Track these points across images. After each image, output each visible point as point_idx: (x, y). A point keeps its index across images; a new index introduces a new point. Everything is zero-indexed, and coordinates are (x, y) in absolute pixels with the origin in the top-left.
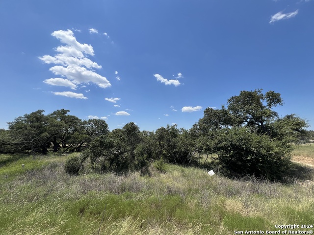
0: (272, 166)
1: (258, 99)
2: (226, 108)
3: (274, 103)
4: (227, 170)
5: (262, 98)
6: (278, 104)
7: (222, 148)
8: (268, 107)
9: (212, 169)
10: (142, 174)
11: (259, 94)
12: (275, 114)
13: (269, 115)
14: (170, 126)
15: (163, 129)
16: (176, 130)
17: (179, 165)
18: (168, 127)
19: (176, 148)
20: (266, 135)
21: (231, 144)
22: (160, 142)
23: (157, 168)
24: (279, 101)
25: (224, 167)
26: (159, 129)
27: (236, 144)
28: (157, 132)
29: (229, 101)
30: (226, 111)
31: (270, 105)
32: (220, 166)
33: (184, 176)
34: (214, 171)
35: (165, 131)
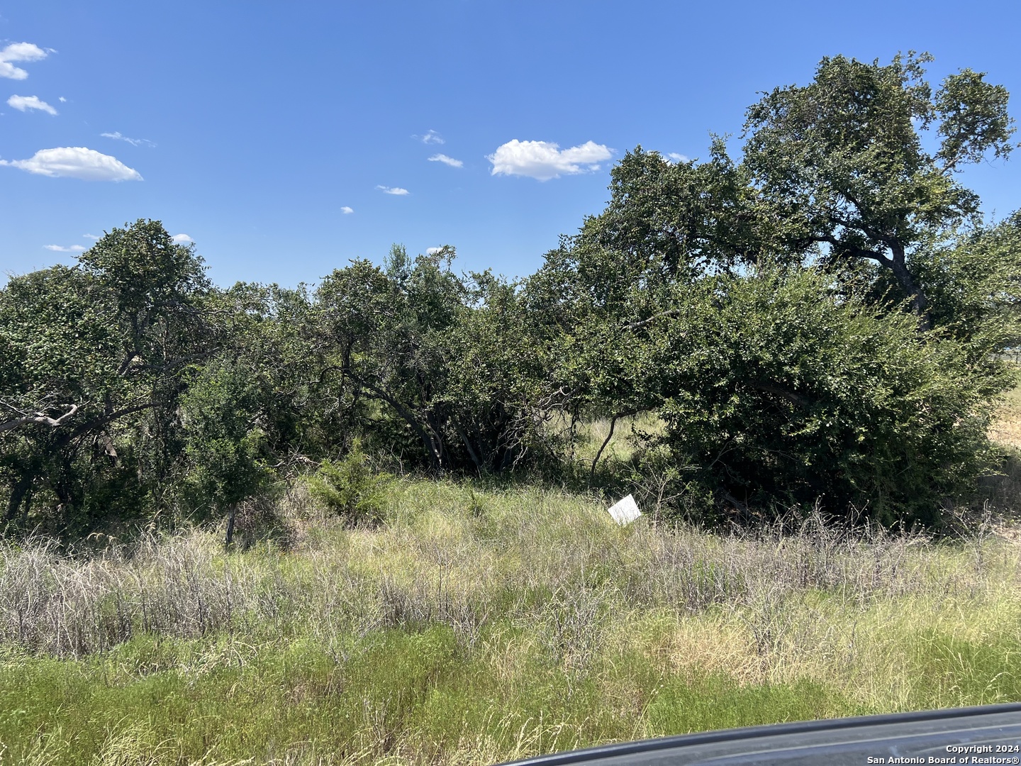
0: (905, 461)
1: (903, 114)
2: (737, 159)
3: (974, 142)
4: (703, 490)
5: (922, 109)
6: (990, 151)
7: (686, 380)
8: (939, 164)
9: (632, 489)
10: (237, 541)
11: (911, 84)
12: (968, 202)
13: (938, 209)
14: (412, 255)
15: (364, 274)
16: (445, 283)
17: (458, 478)
18: (399, 260)
19: (443, 390)
20: (908, 309)
21: (736, 361)
22: (346, 357)
23: (332, 502)
24: (995, 132)
25: (687, 476)
26: (338, 275)
27: (756, 360)
28: (326, 295)
29: (758, 115)
30: (731, 174)
31: (950, 153)
32: (672, 473)
33: (482, 534)
34: (637, 499)
35: (380, 285)
